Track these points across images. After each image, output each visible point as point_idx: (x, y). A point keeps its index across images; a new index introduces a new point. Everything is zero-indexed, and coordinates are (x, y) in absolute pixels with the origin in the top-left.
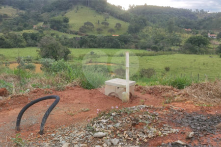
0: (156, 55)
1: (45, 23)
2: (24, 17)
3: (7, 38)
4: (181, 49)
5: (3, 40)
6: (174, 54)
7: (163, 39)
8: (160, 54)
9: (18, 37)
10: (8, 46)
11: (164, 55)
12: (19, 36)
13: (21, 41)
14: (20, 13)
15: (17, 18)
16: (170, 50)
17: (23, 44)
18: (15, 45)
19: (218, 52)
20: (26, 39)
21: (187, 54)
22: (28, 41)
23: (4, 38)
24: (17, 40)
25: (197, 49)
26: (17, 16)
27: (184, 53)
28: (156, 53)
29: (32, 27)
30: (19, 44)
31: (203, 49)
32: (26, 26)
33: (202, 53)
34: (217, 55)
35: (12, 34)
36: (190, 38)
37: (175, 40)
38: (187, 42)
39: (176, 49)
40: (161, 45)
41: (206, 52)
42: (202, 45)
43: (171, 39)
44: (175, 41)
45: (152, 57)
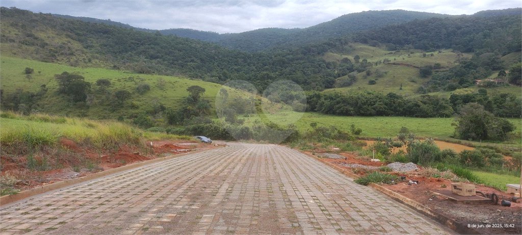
1: (502, 74)
2: (468, 66)
3: (425, 103)
5: (419, 106)
9: (441, 102)
10: (425, 115)
12: (443, 99)
13: (445, 108)
14: (462, 59)
15: (455, 68)
17: (446, 112)
18: (435, 113)
20: (455, 105)
22: (457, 107)
23: (420, 103)
24: (438, 107)
26: (457, 64)
29: (475, 82)
30: (442, 112)
32: (462, 83)
35: (434, 96)
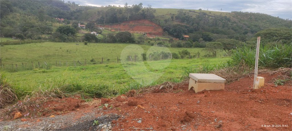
0: (22, 44)
4: (51, 37)
6: (43, 42)
7: (33, 27)
8: (28, 43)
11: (31, 44)
16: (40, 38)
19: (84, 40)
21: (57, 42)
25: (66, 37)
27: (54, 41)
28: (23, 41)
31: (70, 37)
33: (70, 41)
34: (83, 43)
36: (60, 27)
37: (46, 28)
38: (57, 31)
39: (47, 37)
40: (30, 33)
41: (74, 41)
42: (70, 34)
43: (41, 28)
44: (45, 30)
45: (17, 46)
